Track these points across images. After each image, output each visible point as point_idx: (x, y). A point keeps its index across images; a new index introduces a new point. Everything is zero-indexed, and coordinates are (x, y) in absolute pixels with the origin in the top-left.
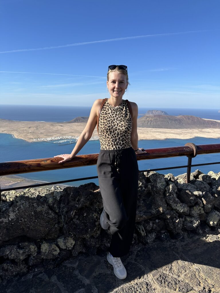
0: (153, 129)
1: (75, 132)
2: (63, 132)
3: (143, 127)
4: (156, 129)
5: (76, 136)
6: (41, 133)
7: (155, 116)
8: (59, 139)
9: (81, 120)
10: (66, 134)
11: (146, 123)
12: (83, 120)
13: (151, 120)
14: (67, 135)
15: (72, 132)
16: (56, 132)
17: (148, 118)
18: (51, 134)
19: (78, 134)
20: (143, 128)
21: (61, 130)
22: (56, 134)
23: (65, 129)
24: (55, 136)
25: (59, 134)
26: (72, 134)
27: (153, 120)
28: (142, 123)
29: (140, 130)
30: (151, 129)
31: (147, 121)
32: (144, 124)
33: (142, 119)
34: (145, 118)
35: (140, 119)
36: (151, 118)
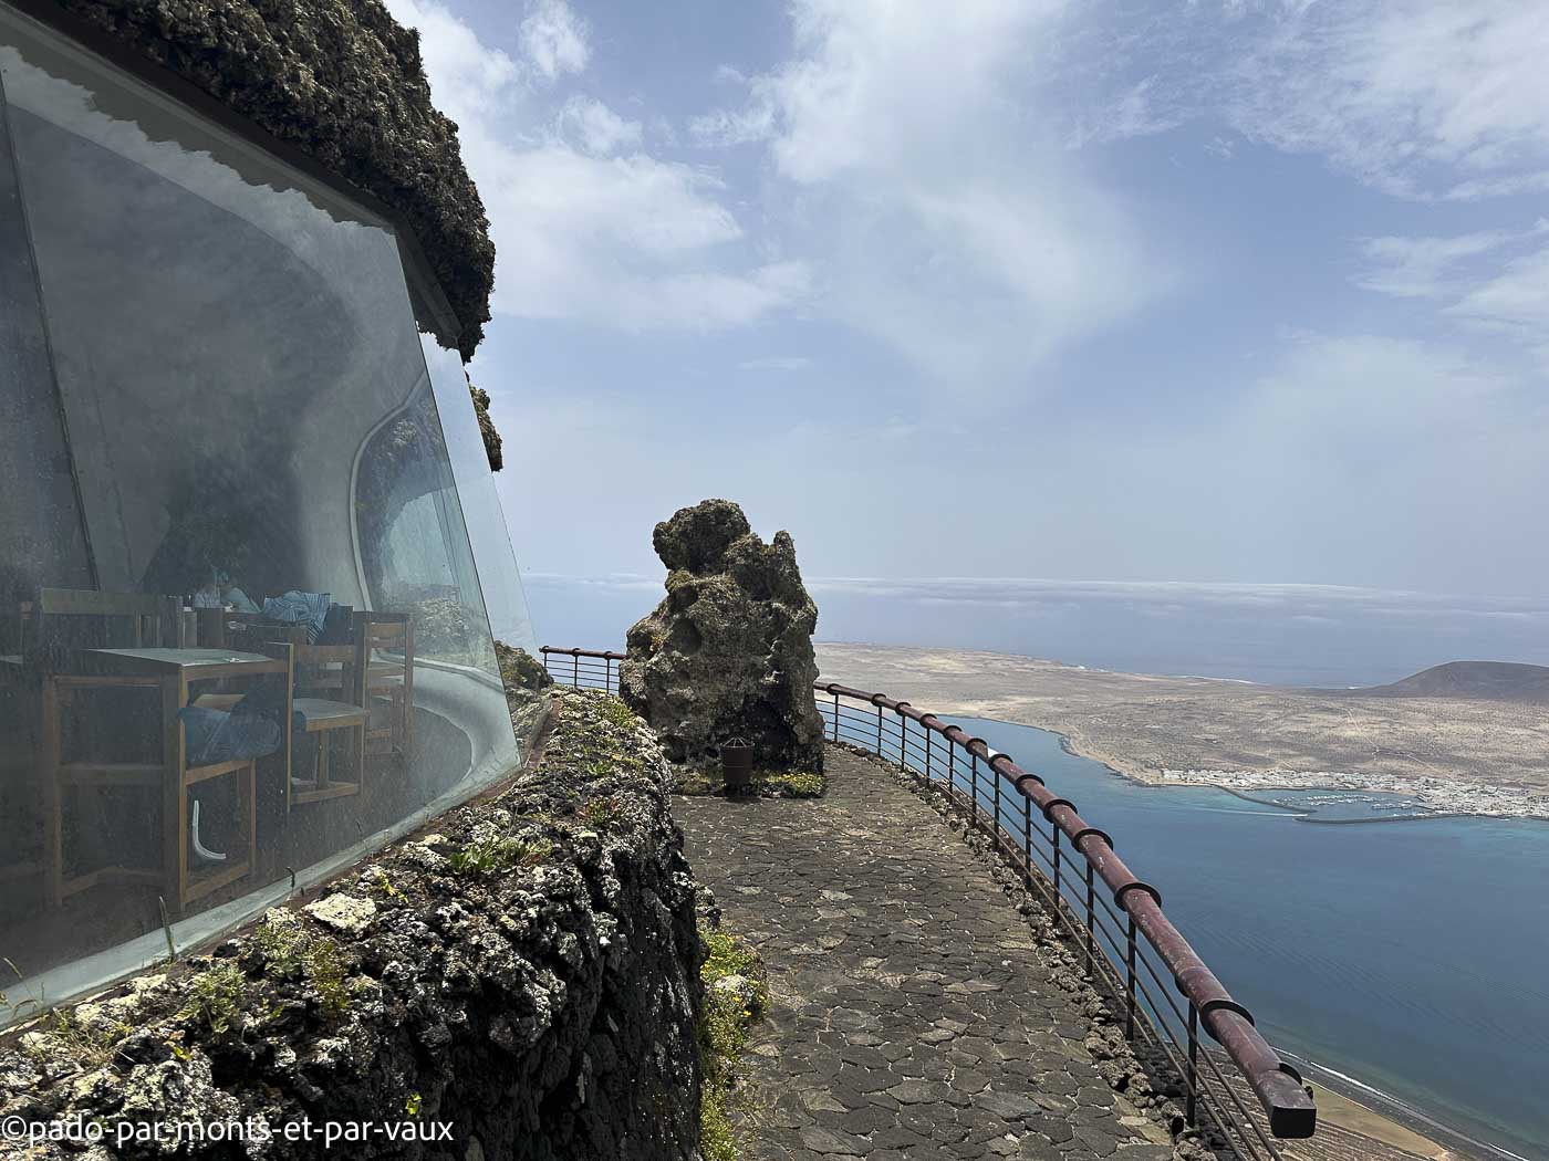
1: (1418, 755)
2: (1337, 749)
5: (1423, 779)
6: (1208, 740)
8: (1311, 784)
10: (1353, 759)
14: (1362, 766)
15: (1401, 755)
16: (1291, 745)
18: (1267, 753)
19: (1435, 769)
21: (1327, 732)
22: (1290, 756)
23: (1350, 733)
24: (1282, 767)
25: (1311, 759)
26: (1395, 764)
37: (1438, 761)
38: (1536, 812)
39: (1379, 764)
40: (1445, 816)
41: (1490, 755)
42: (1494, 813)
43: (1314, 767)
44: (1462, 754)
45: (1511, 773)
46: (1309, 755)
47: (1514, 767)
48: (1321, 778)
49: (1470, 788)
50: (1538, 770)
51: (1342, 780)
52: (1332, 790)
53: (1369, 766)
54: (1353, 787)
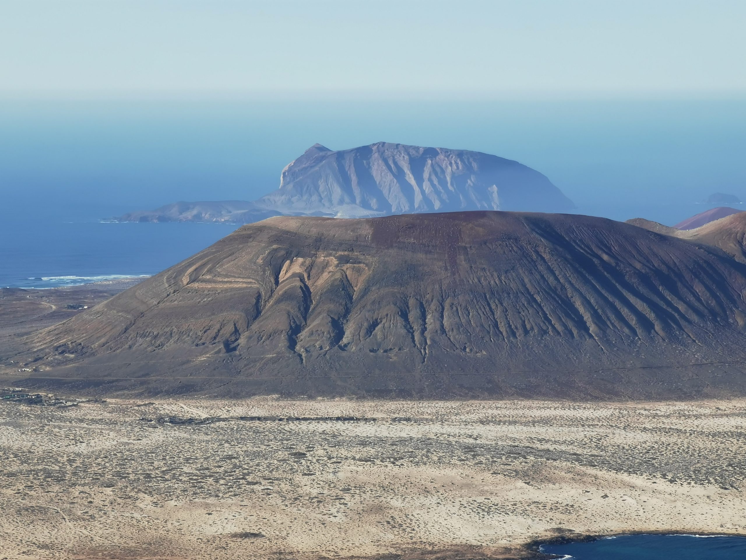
4: (409, 407)
7: (385, 230)
11: (274, 334)
13: (335, 291)
27: (366, 291)
28: (218, 326)
29: (187, 440)
30: (338, 419)
31: (287, 296)
32: (242, 341)
33: (209, 271)
34: (260, 261)
35: (185, 280)
36: (335, 262)
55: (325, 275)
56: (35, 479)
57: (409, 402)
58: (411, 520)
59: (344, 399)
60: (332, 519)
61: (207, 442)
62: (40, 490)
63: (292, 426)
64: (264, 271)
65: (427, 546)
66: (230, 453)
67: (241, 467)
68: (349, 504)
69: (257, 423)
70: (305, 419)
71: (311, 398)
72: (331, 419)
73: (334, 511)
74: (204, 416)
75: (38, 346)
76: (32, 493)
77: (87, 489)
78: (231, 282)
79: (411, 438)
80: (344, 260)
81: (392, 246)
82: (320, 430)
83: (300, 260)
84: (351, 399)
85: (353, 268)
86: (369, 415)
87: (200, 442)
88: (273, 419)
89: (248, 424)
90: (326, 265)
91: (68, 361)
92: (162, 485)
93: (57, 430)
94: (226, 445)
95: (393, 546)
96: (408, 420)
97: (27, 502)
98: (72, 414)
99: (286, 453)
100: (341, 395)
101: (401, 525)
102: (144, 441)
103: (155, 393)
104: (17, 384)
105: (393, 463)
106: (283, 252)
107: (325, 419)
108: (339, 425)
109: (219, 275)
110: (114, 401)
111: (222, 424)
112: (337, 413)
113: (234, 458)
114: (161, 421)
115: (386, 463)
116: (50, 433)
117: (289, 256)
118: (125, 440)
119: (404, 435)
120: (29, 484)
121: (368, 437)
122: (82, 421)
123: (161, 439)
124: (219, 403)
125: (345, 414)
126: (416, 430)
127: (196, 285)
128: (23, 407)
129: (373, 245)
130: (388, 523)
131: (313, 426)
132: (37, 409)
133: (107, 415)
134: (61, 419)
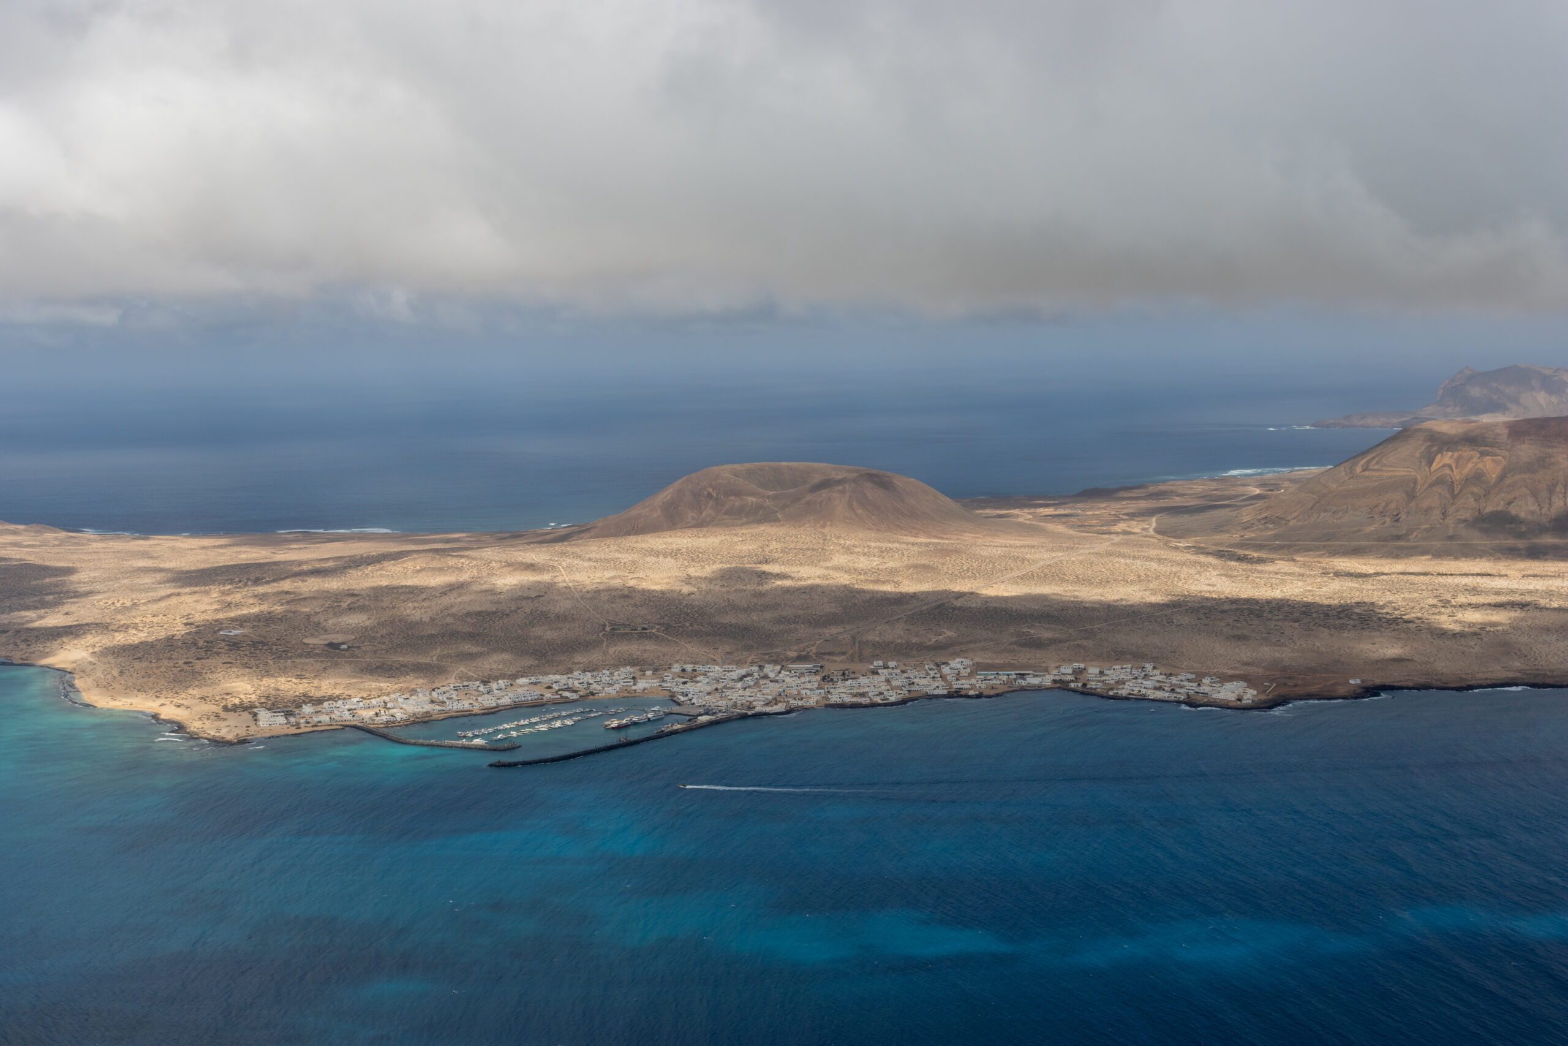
0: (1501, 566)
1: (668, 628)
2: (545, 633)
3: (1397, 554)
4: (1536, 566)
5: (676, 668)
6: (332, 645)
7: (1519, 431)
8: (506, 701)
9: (734, 502)
10: (571, 647)
11: (1428, 510)
12: (751, 500)
13: (1477, 477)
14: (578, 658)
15: (643, 634)
16: (472, 637)
17: (1446, 458)
18: (431, 657)
19: (692, 648)
20: (1400, 566)
21: (528, 607)
22: (471, 656)
24: (461, 678)
25: (506, 656)
26: (633, 648)
27: (1502, 478)
28: (1383, 504)
29: (1358, 589)
30: (1478, 575)
31: (1439, 481)
32: (1403, 516)
33: (1377, 463)
34: (1418, 455)
35: (1358, 469)
36: (1478, 455)
37: (695, 635)
38: (834, 699)
39: (611, 650)
40: (711, 724)
41: (768, 615)
42: (780, 707)
43: (513, 670)
44: (729, 619)
45: (799, 641)
46: (503, 650)
47: (803, 631)
48: (524, 689)
49: (743, 672)
50: (834, 630)
51: (556, 687)
52: (543, 705)
53: (595, 656)
54: (574, 696)
55: (1470, 465)
56: (1241, 615)
57: (1536, 563)
58: (1535, 652)
59: (1483, 560)
60: (1471, 650)
61: (1374, 590)
62: (1244, 623)
63: (1441, 579)
64: (1421, 463)
65: (1548, 673)
66: (1391, 599)
67: (1399, 609)
68: (1485, 639)
69: (1413, 577)
70: (1451, 575)
71: (1456, 558)
72: (1473, 575)
73: (1473, 643)
74: (1372, 571)
75: (1246, 519)
76: (1239, 625)
77: (1280, 623)
78: (1394, 471)
79: (1537, 590)
80: (1483, 454)
81: (1524, 443)
82: (1463, 583)
83: (1450, 454)
84: (1489, 560)
85: (1492, 460)
86: (1503, 573)
87: (1368, 590)
88: (1425, 574)
89: (1406, 578)
90: (1471, 458)
91: (1268, 529)
92: (1337, 622)
93: (1258, 580)
94: (1388, 593)
95: (1520, 671)
96: (1535, 576)
97: (1236, 632)
98: (1270, 568)
99: (1436, 600)
100: (1481, 557)
101: (1526, 656)
102: (1324, 589)
103: (1335, 553)
104: (1230, 546)
105: (1521, 608)
106: (1435, 448)
107: (1466, 575)
108: (1479, 579)
109: (1385, 465)
110: (1302, 559)
111: (1385, 577)
112: (1477, 570)
113: (1394, 603)
114: (1337, 574)
115: (1516, 609)
116: (1253, 582)
117: (1440, 451)
118: (1310, 588)
119: (1531, 587)
120: (1237, 618)
121: (1501, 589)
122: (1276, 573)
123: (1337, 588)
124: (1384, 561)
125: (1483, 571)
126: (1541, 583)
127: (1366, 473)
128: (1233, 563)
129: (1509, 442)
130: (1516, 653)
131: (1457, 580)
132: (1244, 566)
133: (1297, 570)
134: (1261, 572)
